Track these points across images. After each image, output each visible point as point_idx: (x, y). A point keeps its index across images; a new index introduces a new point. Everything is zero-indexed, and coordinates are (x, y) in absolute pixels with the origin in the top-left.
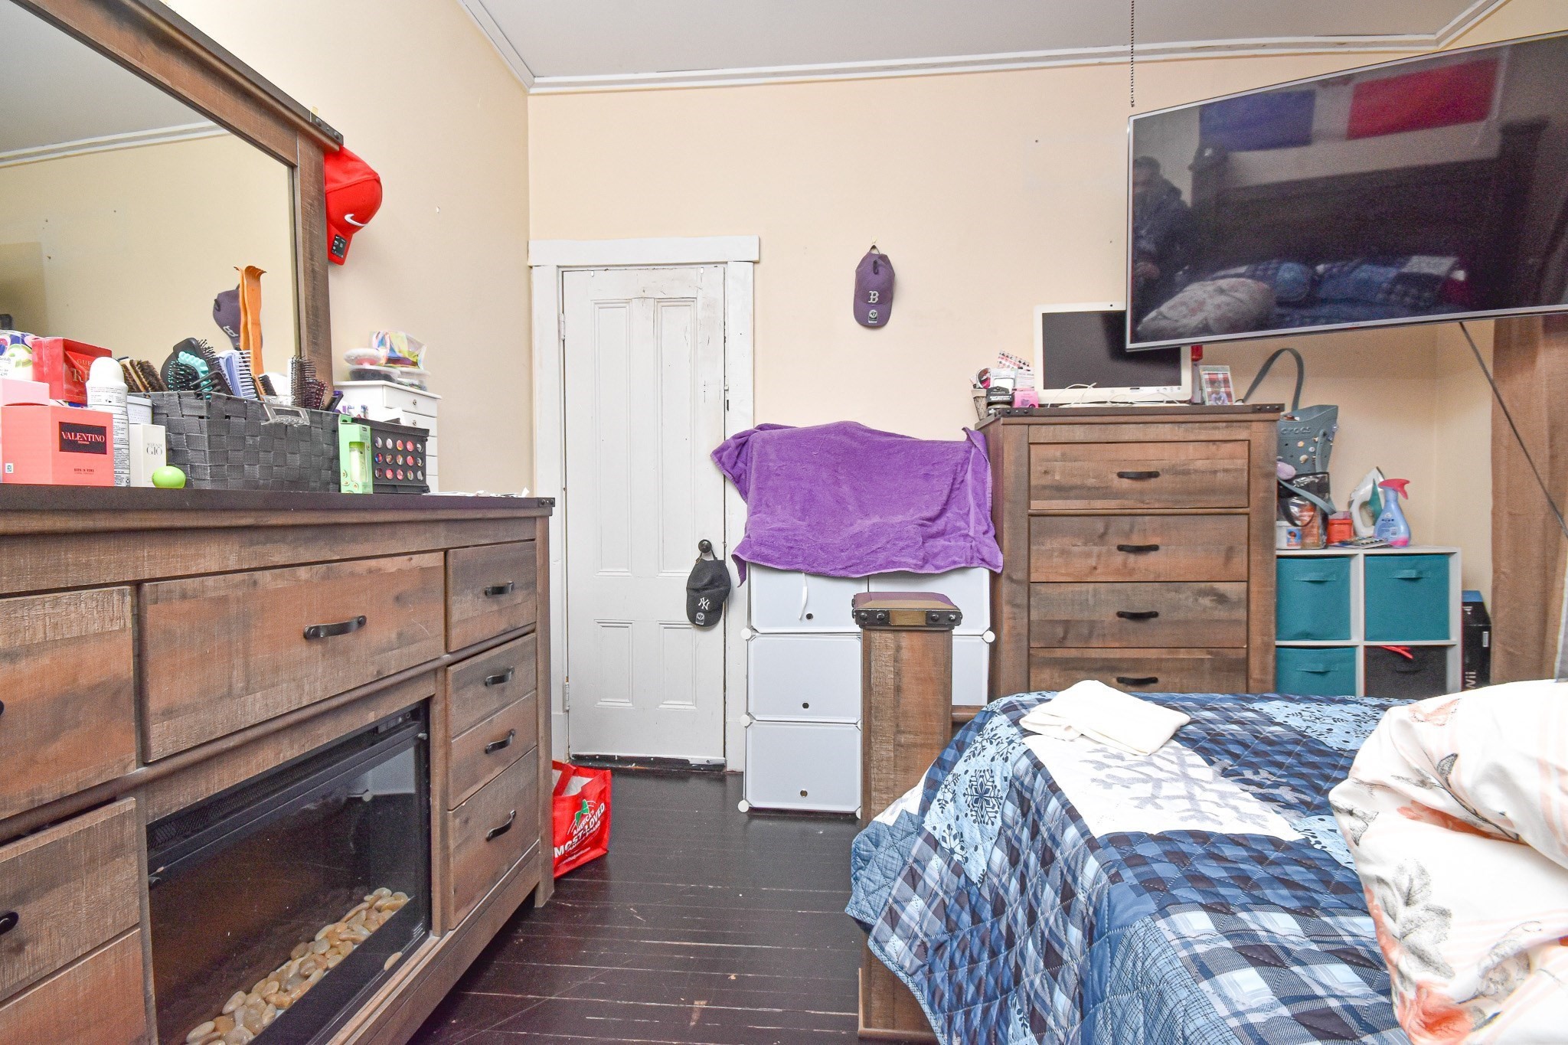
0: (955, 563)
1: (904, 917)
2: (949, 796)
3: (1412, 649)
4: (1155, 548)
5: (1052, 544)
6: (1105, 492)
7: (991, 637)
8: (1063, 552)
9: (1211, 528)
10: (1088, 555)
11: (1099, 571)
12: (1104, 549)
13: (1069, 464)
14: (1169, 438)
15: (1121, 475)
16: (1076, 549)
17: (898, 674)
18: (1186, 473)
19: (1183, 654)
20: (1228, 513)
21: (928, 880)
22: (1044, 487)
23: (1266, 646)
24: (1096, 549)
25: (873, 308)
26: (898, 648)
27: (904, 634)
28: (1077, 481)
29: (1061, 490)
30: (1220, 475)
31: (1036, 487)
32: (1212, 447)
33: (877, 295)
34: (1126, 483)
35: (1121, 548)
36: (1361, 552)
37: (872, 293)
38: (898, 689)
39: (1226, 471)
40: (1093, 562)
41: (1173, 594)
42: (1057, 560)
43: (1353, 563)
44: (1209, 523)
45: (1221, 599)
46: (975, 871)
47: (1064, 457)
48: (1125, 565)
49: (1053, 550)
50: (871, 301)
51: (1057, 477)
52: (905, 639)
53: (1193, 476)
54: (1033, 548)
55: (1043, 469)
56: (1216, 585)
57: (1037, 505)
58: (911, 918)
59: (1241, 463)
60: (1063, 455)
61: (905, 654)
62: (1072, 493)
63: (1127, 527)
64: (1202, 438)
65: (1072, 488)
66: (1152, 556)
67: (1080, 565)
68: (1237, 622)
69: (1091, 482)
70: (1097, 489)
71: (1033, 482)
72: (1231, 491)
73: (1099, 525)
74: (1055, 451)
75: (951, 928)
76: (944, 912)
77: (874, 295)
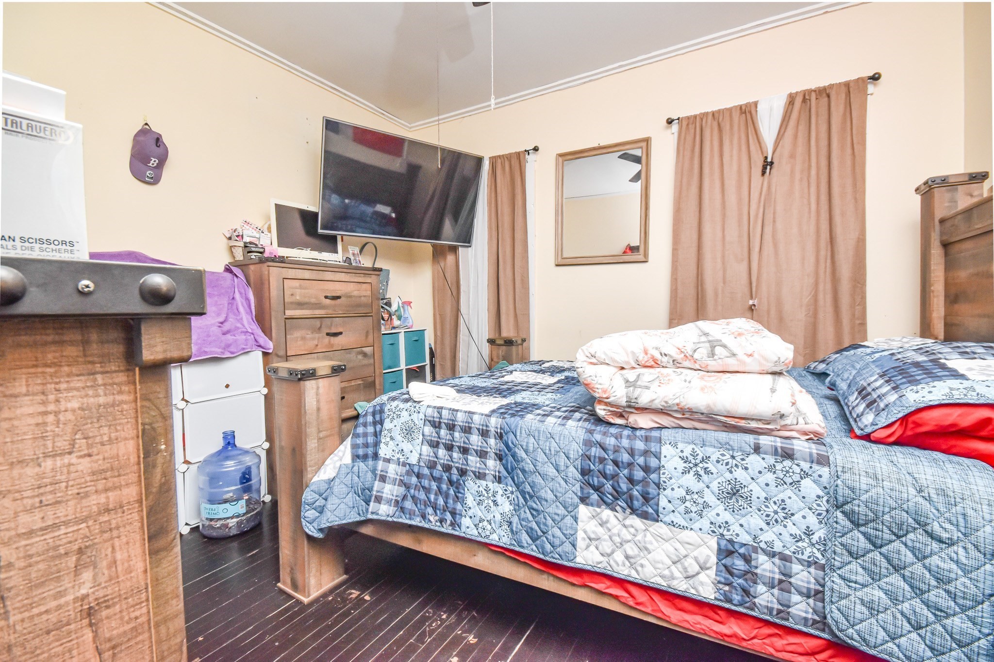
0: (244, 349)
1: (384, 495)
2: (388, 439)
3: (418, 367)
4: (341, 333)
5: (297, 334)
6: (318, 306)
7: (265, 391)
8: (303, 338)
9: (360, 322)
10: (313, 339)
11: (319, 347)
12: (320, 335)
13: (303, 291)
14: (344, 280)
15: (326, 297)
16: (308, 336)
17: (318, 401)
18: (350, 297)
19: (353, 383)
20: (365, 315)
21: (390, 475)
22: (292, 303)
23: (380, 373)
24: (317, 335)
25: (151, 170)
26: (318, 388)
27: (320, 380)
28: (306, 300)
29: (300, 305)
30: (362, 298)
31: (288, 303)
32: (359, 285)
33: (157, 161)
34: (328, 301)
35: (328, 334)
36: (403, 331)
37: (153, 159)
38: (318, 409)
39: (364, 296)
40: (316, 342)
41: (348, 355)
42: (300, 343)
43: (400, 335)
44: (360, 320)
45: (365, 355)
46: (413, 460)
47: (301, 287)
48: (330, 342)
49: (297, 338)
50: (150, 165)
51: (298, 298)
52: (322, 383)
53: (353, 299)
54: (288, 337)
55: (291, 293)
56: (363, 349)
57: (289, 313)
58: (387, 494)
59: (369, 293)
60: (300, 286)
61: (321, 391)
62: (305, 306)
63: (329, 323)
64: (356, 281)
65: (306, 303)
66: (340, 337)
67: (311, 344)
68: (370, 364)
69: (313, 300)
70: (316, 304)
71: (286, 300)
72: (365, 305)
73: (317, 323)
74: (296, 283)
75: (408, 487)
76: (402, 483)
77: (155, 161)
